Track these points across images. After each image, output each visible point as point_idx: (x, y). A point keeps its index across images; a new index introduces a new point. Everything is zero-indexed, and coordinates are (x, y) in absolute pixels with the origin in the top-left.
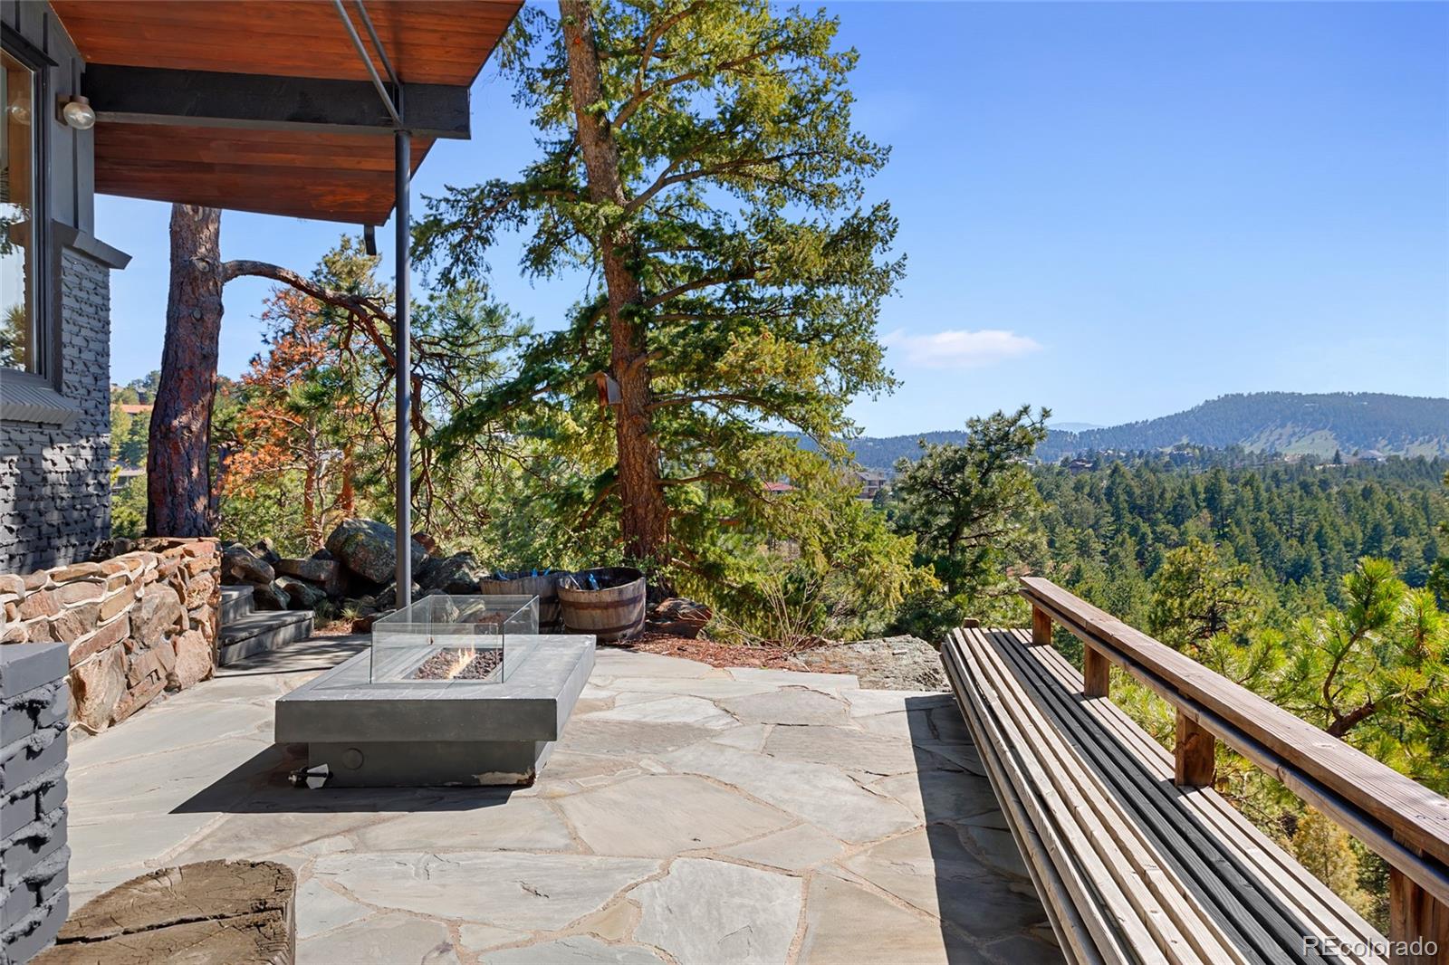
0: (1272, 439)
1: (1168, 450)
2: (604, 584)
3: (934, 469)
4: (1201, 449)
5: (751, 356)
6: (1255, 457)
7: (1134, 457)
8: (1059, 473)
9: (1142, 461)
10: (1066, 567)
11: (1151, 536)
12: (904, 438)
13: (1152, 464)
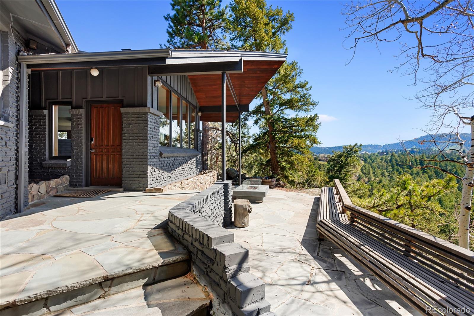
0: (442, 146)
1: (409, 149)
2: (269, 179)
3: (335, 157)
4: (419, 149)
5: (292, 143)
6: (436, 152)
7: (399, 151)
8: (377, 156)
9: (401, 152)
10: (378, 179)
11: (403, 172)
12: (336, 147)
13: (404, 153)
